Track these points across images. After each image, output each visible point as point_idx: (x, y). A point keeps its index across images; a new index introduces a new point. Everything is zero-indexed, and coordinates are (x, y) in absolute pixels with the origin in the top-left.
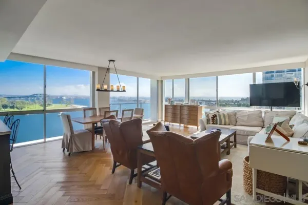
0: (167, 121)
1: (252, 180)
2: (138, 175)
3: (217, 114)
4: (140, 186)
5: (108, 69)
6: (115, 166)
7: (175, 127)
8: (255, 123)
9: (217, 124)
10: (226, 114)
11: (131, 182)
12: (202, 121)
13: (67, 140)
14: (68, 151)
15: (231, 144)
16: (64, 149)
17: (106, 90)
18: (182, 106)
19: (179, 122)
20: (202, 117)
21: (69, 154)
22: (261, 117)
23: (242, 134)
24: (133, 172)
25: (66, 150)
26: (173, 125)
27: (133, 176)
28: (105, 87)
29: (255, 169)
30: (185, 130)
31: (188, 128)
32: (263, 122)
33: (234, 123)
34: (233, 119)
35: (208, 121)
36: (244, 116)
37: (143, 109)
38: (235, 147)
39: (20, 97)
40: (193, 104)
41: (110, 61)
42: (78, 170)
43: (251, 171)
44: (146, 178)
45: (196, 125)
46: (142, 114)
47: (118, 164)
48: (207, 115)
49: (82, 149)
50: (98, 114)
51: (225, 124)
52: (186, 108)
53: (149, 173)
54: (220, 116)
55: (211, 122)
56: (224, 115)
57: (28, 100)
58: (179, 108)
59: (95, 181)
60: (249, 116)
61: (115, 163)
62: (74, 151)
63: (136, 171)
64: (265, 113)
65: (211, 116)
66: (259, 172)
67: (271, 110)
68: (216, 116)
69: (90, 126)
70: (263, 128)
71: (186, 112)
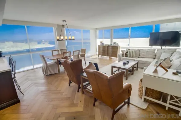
0: (100, 55)
1: (143, 92)
2: (82, 88)
3: (128, 51)
4: (83, 93)
5: (63, 26)
6: (70, 83)
7: (104, 58)
8: (150, 56)
9: (128, 57)
10: (134, 51)
11: (78, 91)
12: (119, 56)
13: (45, 68)
14: (46, 74)
15: (135, 69)
16: (44, 73)
17: (62, 40)
19: (106, 55)
20: (120, 53)
21: (47, 75)
22: (154, 53)
23: (142, 63)
24: (79, 86)
25: (45, 73)
26: (103, 57)
27: (79, 88)
28: (62, 38)
29: (145, 87)
30: (109, 60)
31: (111, 58)
32: (155, 55)
33: (138, 56)
34: (138, 53)
35: (123, 55)
36: (144, 52)
37: (85, 50)
38: (137, 70)
40: (114, 45)
41: (63, 21)
42: (52, 84)
43: (143, 87)
44: (86, 89)
45: (116, 57)
46: (85, 52)
47: (71, 81)
48: (123, 51)
49: (53, 73)
50: (60, 53)
51: (133, 57)
52: (111, 48)
53: (87, 87)
54: (130, 53)
55: (125, 56)
56: (132, 52)
58: (107, 47)
59: (60, 90)
60: (148, 52)
61: (70, 81)
62: (49, 74)
63: (81, 86)
64: (157, 50)
65: (125, 52)
66: (147, 88)
67: (161, 48)
68: (128, 52)
69: (56, 61)
70: (155, 59)
71: (110, 49)
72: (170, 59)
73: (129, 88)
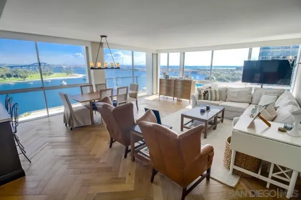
0: (162, 95)
1: (230, 158)
2: (132, 150)
3: (209, 90)
4: (133, 160)
5: (101, 44)
6: (112, 142)
7: (169, 100)
8: (244, 99)
9: (208, 99)
10: (217, 90)
11: (126, 157)
12: (194, 98)
13: (68, 116)
14: (70, 126)
15: (218, 119)
16: (66, 125)
17: (100, 68)
18: (176, 81)
19: (173, 95)
20: (195, 92)
21: (71, 129)
22: (250, 94)
23: (230, 110)
24: (127, 148)
25: (68, 125)
26: (167, 98)
27: (127, 151)
28: (99, 65)
29: (234, 151)
30: (178, 104)
31: (181, 101)
32: (252, 98)
33: (224, 99)
34: (224, 95)
35: (200, 96)
36: (234, 93)
37: (138, 85)
38: (222, 121)
39: (21, 66)
40: (186, 79)
41: (102, 36)
42: (80, 144)
43: (231, 152)
44: (139, 153)
45: (188, 98)
46: (137, 90)
47: (114, 140)
48: (199, 91)
49: (82, 124)
50: (95, 90)
51: (215, 100)
52: (180, 83)
53: (141, 150)
54: (211, 92)
55: (202, 98)
56: (215, 91)
57: (29, 69)
58: (173, 82)
59: (95, 155)
60: (240, 92)
61: (112, 139)
62: (75, 126)
63: (130, 147)
64: (255, 90)
65: (203, 92)
66: (237, 153)
67: (262, 87)
68: (207, 92)
69: (88, 103)
70: (250, 104)
71: (179, 86)
72: (274, 106)
73: (210, 152)
